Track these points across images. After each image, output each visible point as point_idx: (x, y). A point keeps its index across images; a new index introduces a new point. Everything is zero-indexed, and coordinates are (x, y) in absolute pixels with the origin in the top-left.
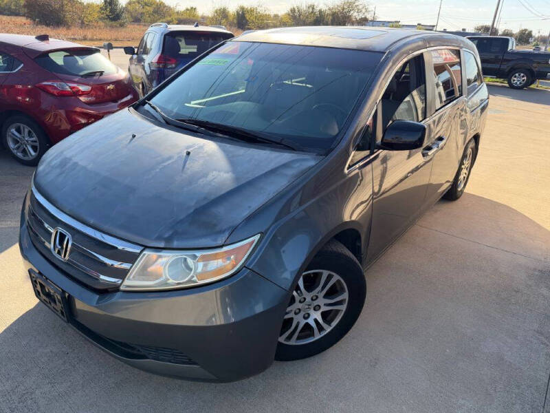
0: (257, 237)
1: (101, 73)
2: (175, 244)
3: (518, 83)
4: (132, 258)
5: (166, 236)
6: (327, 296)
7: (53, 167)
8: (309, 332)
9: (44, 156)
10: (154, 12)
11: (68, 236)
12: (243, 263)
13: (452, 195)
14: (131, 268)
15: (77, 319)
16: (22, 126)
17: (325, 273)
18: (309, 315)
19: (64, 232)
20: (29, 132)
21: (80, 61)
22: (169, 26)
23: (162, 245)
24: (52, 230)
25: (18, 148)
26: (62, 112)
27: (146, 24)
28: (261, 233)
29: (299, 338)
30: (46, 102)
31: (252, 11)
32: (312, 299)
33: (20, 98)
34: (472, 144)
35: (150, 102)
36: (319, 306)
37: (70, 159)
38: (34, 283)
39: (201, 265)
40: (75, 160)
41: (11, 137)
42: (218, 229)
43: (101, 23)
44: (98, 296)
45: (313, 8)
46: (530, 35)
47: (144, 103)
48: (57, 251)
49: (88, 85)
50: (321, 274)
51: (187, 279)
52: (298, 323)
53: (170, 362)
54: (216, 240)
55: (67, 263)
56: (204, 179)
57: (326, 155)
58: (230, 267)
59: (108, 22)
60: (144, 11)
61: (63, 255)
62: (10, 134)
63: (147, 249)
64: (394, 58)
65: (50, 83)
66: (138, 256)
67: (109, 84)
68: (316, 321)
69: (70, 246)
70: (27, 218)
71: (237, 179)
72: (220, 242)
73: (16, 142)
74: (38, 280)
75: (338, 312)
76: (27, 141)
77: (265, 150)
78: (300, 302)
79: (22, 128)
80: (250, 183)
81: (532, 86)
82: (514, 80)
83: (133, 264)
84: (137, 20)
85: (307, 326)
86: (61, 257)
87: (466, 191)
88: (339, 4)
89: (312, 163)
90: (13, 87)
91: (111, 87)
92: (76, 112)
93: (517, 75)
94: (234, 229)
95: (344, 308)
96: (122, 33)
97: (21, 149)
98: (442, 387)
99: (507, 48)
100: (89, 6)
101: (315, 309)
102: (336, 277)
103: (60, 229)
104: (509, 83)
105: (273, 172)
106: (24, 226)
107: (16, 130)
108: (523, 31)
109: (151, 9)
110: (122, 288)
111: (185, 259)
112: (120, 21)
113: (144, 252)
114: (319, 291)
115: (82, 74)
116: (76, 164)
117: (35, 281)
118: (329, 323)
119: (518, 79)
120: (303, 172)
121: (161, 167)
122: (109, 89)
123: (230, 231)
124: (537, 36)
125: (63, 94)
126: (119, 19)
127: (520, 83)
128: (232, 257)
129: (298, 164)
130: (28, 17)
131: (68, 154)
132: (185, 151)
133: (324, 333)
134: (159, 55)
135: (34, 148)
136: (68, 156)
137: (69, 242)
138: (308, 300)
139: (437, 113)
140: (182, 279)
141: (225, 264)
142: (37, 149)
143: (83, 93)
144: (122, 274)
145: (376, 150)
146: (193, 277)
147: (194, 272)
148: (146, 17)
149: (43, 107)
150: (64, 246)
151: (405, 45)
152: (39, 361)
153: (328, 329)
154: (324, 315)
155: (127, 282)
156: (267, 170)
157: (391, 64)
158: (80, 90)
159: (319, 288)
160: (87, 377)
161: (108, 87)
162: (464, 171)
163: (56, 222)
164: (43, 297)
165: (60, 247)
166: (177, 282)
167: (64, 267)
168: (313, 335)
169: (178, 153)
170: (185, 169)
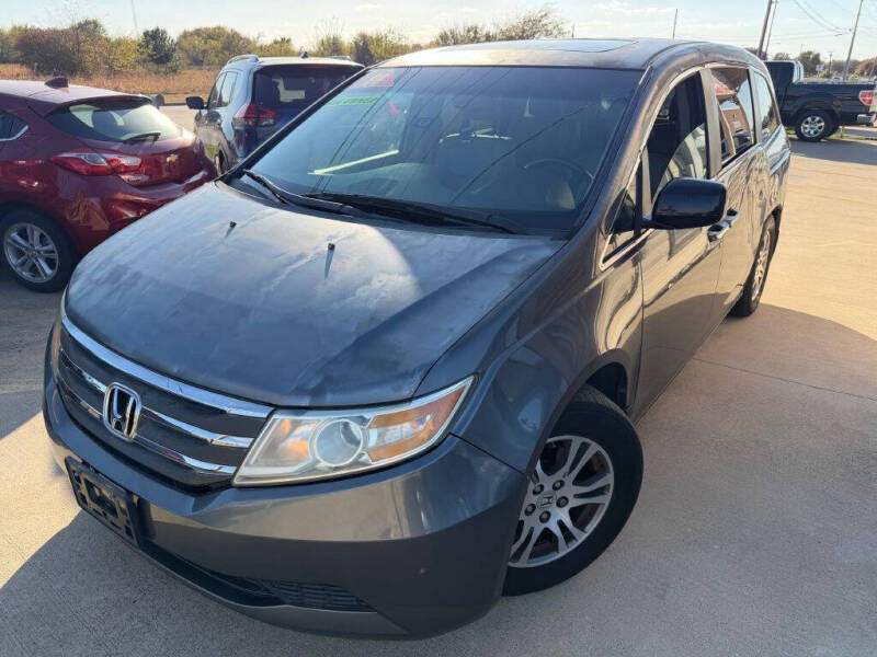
0: (468, 382)
1: (156, 136)
2: (329, 399)
3: (812, 132)
4: (252, 428)
5: (312, 385)
6: (578, 481)
7: (97, 282)
8: (548, 544)
9: (79, 266)
10: (223, 48)
11: (134, 396)
12: (448, 428)
13: (743, 307)
14: (252, 444)
15: (154, 541)
16: (29, 226)
17: (577, 441)
18: (549, 514)
19: (126, 389)
20: (42, 237)
21: (120, 119)
22: (260, 59)
23: (305, 402)
24: (103, 388)
25: (22, 265)
26: (95, 201)
27: (212, 67)
28: (475, 373)
29: (533, 555)
30: (66, 186)
31: (379, 40)
32: (555, 488)
33: (23, 182)
34: (771, 225)
35: (251, 171)
36: (565, 499)
37: (125, 268)
38: (75, 480)
39: (374, 434)
40: (135, 268)
41: (11, 245)
42: (401, 369)
43: (140, 69)
44: (193, 499)
45: (476, 32)
46: (816, 59)
47: (239, 173)
48: (114, 423)
49: (135, 155)
50: (569, 442)
51: (351, 460)
52: (532, 529)
53: (323, 608)
54: (399, 389)
55: (135, 444)
56: (366, 287)
57: (569, 238)
58: (424, 435)
59: (151, 65)
60: (208, 46)
61: (126, 431)
62: (10, 241)
63: (279, 411)
64: (660, 78)
65: (74, 155)
66: (264, 424)
67: (168, 154)
68: (561, 524)
69: (137, 413)
70: (56, 371)
71: (422, 284)
72: (406, 393)
73: (19, 253)
74: (83, 477)
75: (595, 507)
76: (38, 252)
77: (461, 235)
78: (535, 493)
79: (28, 231)
80: (447, 290)
81: (834, 136)
82: (805, 128)
83: (256, 438)
84: (197, 61)
85: (547, 533)
86: (123, 435)
87: (763, 300)
88: (515, 24)
89: (547, 252)
90: (11, 163)
91: (172, 158)
92: (117, 200)
93: (809, 119)
94: (429, 369)
95: (605, 500)
96: (174, 83)
97: (28, 265)
98: (782, 627)
99: (791, 77)
100: (119, 43)
101: (558, 505)
102: (594, 448)
103: (118, 385)
104: (798, 132)
105: (481, 270)
106: (51, 384)
107: (20, 235)
108: (805, 54)
109: (217, 44)
110: (236, 482)
111: (346, 425)
112: (169, 64)
113: (274, 417)
114: (566, 474)
115: (124, 138)
116: (137, 275)
117: (78, 479)
118: (581, 526)
119: (811, 127)
120: (535, 268)
121: (287, 272)
122: (170, 161)
123: (422, 373)
124: (827, 61)
125: (96, 173)
126: (168, 60)
127: (815, 133)
128: (428, 418)
129: (521, 257)
130: (22, 63)
131: (122, 259)
132: (327, 244)
133: (574, 545)
134: (246, 106)
135: (51, 263)
136: (122, 263)
137: (137, 406)
138: (548, 488)
139: (725, 169)
140: (342, 460)
141: (416, 430)
142: (55, 264)
143: (128, 170)
144: (237, 457)
145: (643, 230)
146: (361, 455)
147: (364, 448)
148: (212, 57)
149: (62, 195)
150: (128, 416)
151: (673, 58)
152: (86, 618)
153: (581, 537)
154: (574, 513)
155: (244, 471)
156: (472, 267)
157: (656, 87)
158: (123, 165)
159: (566, 468)
160: (173, 642)
161: (168, 159)
162: (760, 268)
163: (109, 373)
164: (93, 505)
165: (119, 417)
166: (334, 466)
167: (128, 451)
168: (555, 548)
169: (315, 248)
170: (330, 273)
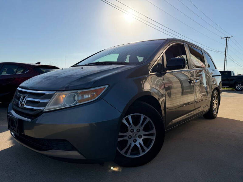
4: (50, 97)
6: (144, 130)
12: (100, 96)
14: (49, 101)
17: (143, 116)
18: (136, 141)
23: (64, 89)
29: (131, 154)
32: (137, 131)
34: (216, 92)
48: (21, 104)
51: (74, 103)
52: (131, 144)
66: (53, 95)
68: (140, 143)
72: (89, 86)
75: (151, 140)
78: (131, 131)
85: (135, 146)
93: (238, 85)
95: (154, 138)
99: (231, 74)
101: (139, 137)
102: (148, 119)
103: (24, 95)
110: (44, 111)
111: (75, 96)
113: (56, 93)
114: (140, 126)
118: (148, 147)
127: (240, 89)
133: (145, 153)
137: (26, 99)
138: (135, 131)
153: (147, 150)
154: (144, 141)
155: (47, 108)
165: (22, 102)
166: (69, 105)
168: (139, 154)
